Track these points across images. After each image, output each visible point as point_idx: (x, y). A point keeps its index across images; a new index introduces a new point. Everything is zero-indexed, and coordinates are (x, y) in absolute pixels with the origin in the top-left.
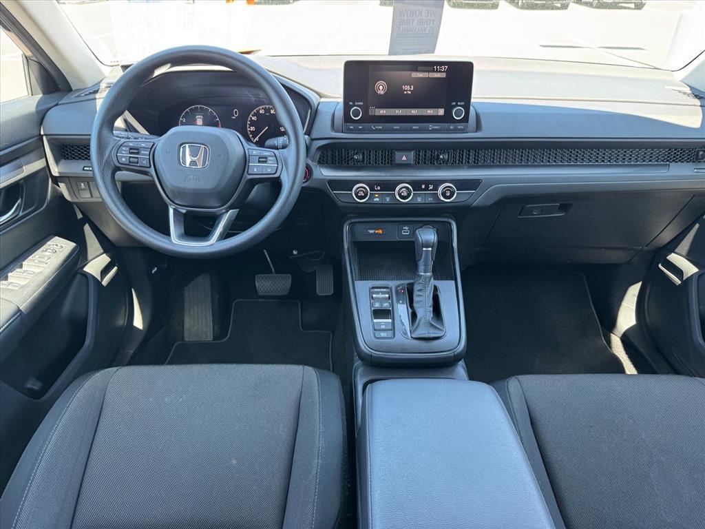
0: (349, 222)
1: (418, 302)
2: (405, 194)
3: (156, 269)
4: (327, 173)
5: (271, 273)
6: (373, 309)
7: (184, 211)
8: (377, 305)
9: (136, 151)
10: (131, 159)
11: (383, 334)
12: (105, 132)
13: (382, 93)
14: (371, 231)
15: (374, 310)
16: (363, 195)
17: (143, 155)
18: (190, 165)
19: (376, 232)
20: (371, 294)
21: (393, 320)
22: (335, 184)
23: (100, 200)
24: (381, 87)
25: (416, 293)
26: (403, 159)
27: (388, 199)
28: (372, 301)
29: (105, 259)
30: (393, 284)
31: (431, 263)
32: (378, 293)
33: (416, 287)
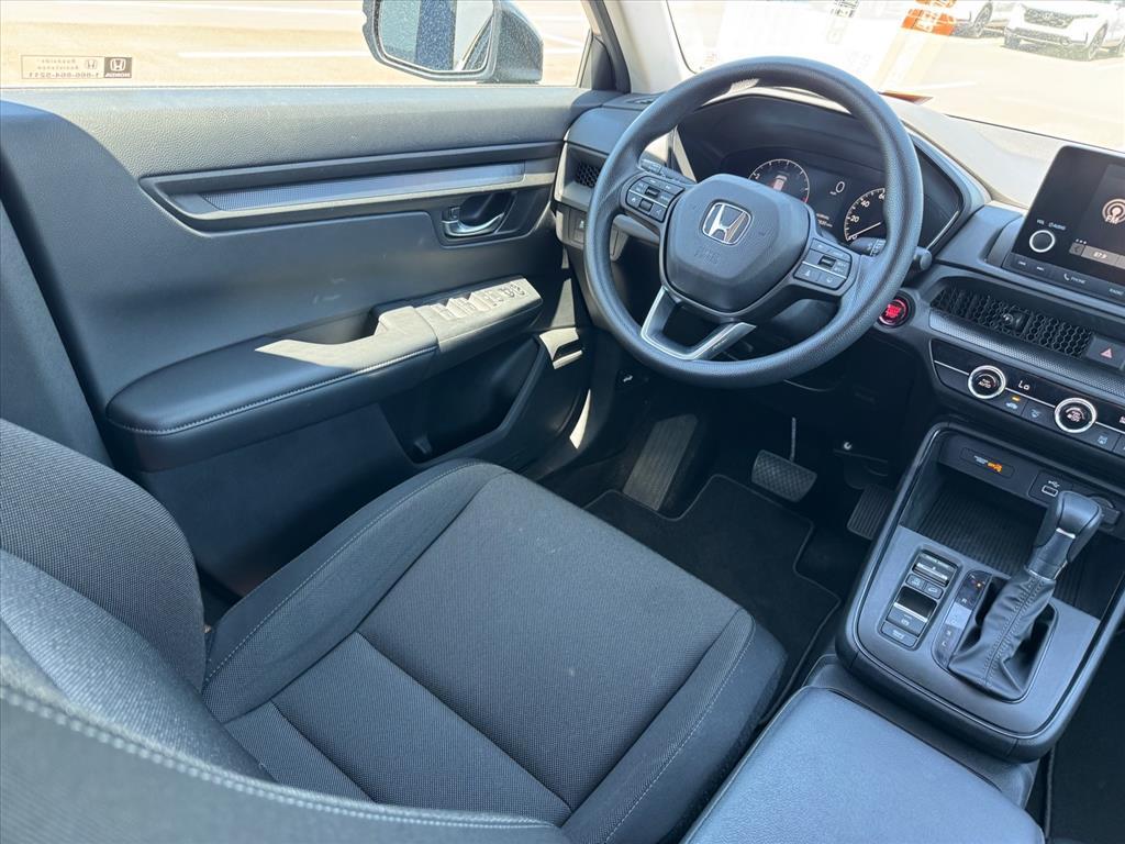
0: (945, 425)
1: (996, 617)
2: (1076, 418)
3: (631, 378)
4: (939, 326)
5: (787, 456)
6: (904, 584)
7: (678, 300)
8: (916, 583)
9: (655, 193)
10: (644, 202)
11: (897, 634)
12: (630, 154)
13: (1115, 221)
14: (980, 460)
15: (905, 587)
16: (989, 386)
17: (662, 201)
18: (714, 235)
19: (990, 464)
20: (916, 558)
21: (932, 621)
22: (943, 348)
23: (582, 246)
24: (1117, 211)
25: (1002, 599)
26: (1104, 354)
27: (1035, 414)
28: (911, 572)
29: (571, 335)
30: (968, 564)
31: (1061, 564)
32: (931, 565)
33: (1009, 591)
